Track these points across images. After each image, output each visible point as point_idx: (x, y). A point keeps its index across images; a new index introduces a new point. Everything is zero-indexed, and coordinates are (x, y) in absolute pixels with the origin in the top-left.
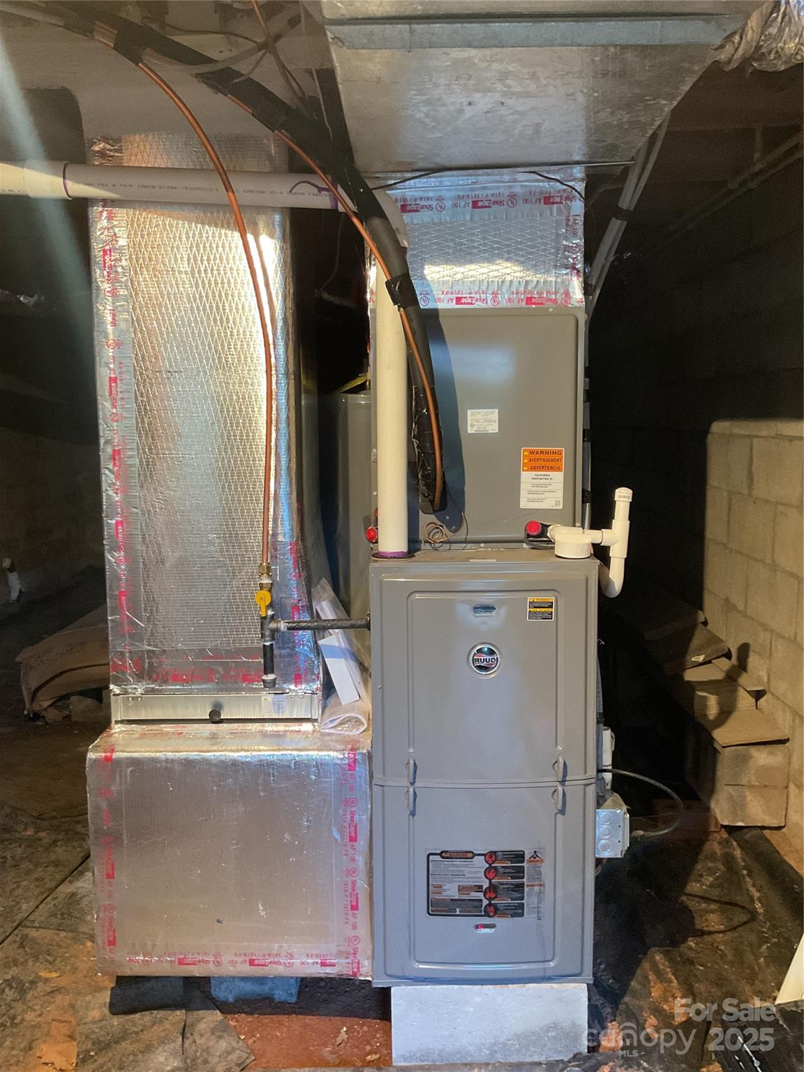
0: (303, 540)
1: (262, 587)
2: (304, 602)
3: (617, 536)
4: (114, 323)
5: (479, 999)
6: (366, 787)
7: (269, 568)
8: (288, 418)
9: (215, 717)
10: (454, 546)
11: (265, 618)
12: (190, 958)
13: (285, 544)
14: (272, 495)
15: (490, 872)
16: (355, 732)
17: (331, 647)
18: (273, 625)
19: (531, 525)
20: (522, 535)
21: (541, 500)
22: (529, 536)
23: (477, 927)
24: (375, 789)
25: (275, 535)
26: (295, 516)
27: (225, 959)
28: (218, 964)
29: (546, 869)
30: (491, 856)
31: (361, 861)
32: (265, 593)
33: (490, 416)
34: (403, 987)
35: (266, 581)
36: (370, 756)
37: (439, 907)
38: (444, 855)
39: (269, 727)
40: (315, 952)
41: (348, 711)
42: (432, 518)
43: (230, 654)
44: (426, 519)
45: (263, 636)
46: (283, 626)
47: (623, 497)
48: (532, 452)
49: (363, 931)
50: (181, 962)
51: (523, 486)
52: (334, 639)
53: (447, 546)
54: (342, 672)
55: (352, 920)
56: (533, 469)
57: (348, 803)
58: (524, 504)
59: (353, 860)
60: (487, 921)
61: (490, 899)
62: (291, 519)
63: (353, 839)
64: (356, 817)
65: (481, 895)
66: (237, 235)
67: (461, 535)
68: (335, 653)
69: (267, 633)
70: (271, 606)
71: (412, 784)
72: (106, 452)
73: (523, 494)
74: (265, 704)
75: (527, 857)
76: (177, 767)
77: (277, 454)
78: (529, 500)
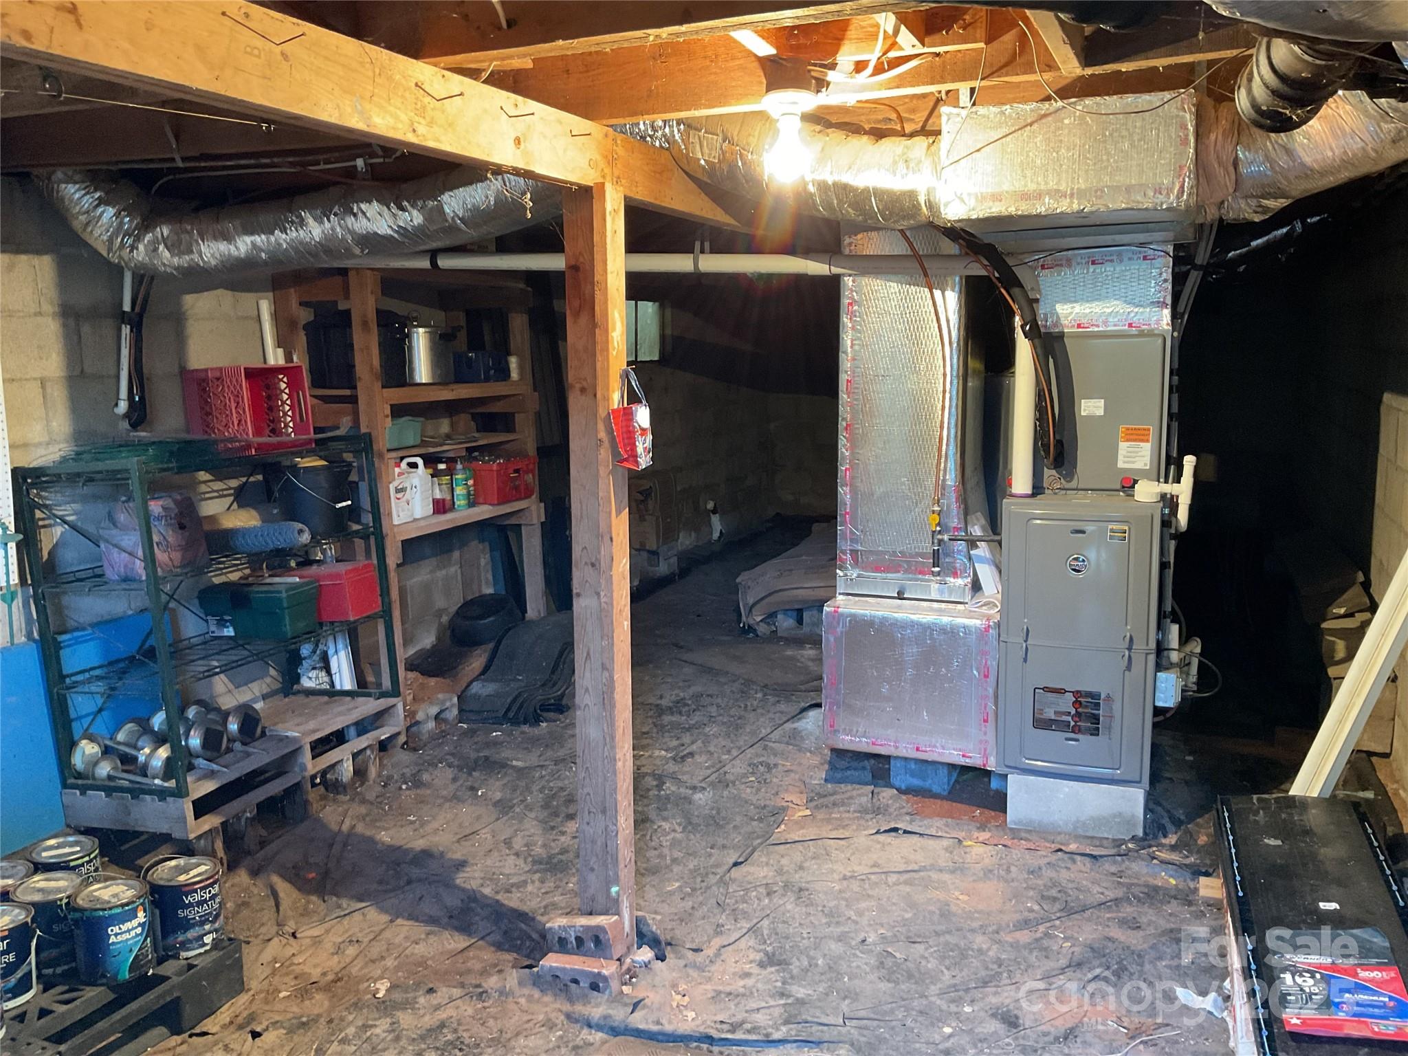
0: (963, 484)
1: (934, 512)
2: (962, 525)
3: (1183, 490)
4: (852, 347)
5: (1067, 790)
6: (995, 643)
7: (938, 500)
8: (957, 405)
9: (900, 597)
10: (1068, 492)
11: (934, 532)
12: (879, 742)
13: (950, 486)
14: (944, 452)
15: (1077, 703)
16: (992, 612)
17: (977, 556)
18: (940, 537)
19: (1125, 479)
20: (1118, 486)
21: (1133, 462)
22: (1123, 487)
23: (1067, 739)
24: (1001, 644)
25: (944, 480)
26: (958, 468)
27: (902, 745)
28: (897, 747)
29: (1117, 706)
30: (1077, 694)
31: (991, 691)
32: (936, 516)
33: (1098, 404)
34: (1016, 775)
35: (936, 508)
36: (998, 625)
37: (1041, 723)
38: (1045, 689)
39: (935, 605)
40: (959, 747)
41: (987, 597)
42: (1054, 472)
43: (911, 556)
44: (1049, 473)
45: (933, 543)
46: (946, 537)
47: (1189, 461)
48: (1128, 429)
49: (991, 736)
50: (874, 744)
51: (1120, 452)
52: (982, 550)
53: (1064, 492)
54: (986, 574)
55: (983, 729)
56: (1128, 440)
57: (984, 653)
58: (1120, 465)
59: (986, 689)
60: (1072, 735)
61: (1076, 722)
62: (956, 470)
63: (986, 676)
64: (989, 663)
65: (1069, 719)
66: (926, 290)
67: (1073, 484)
68: (982, 560)
69: (936, 541)
70: (939, 524)
71: (1026, 641)
72: (842, 424)
73: (1120, 458)
74: (934, 590)
75: (1102, 697)
76: (877, 620)
77: (949, 428)
78: (1124, 462)
